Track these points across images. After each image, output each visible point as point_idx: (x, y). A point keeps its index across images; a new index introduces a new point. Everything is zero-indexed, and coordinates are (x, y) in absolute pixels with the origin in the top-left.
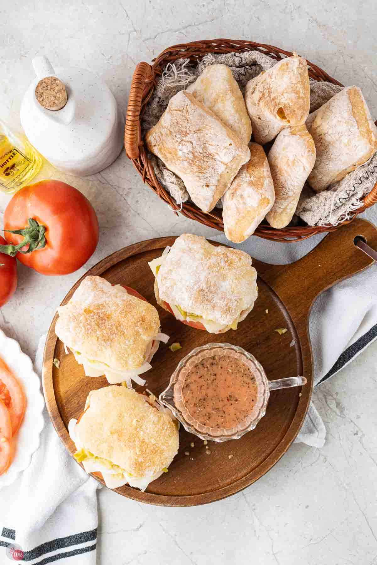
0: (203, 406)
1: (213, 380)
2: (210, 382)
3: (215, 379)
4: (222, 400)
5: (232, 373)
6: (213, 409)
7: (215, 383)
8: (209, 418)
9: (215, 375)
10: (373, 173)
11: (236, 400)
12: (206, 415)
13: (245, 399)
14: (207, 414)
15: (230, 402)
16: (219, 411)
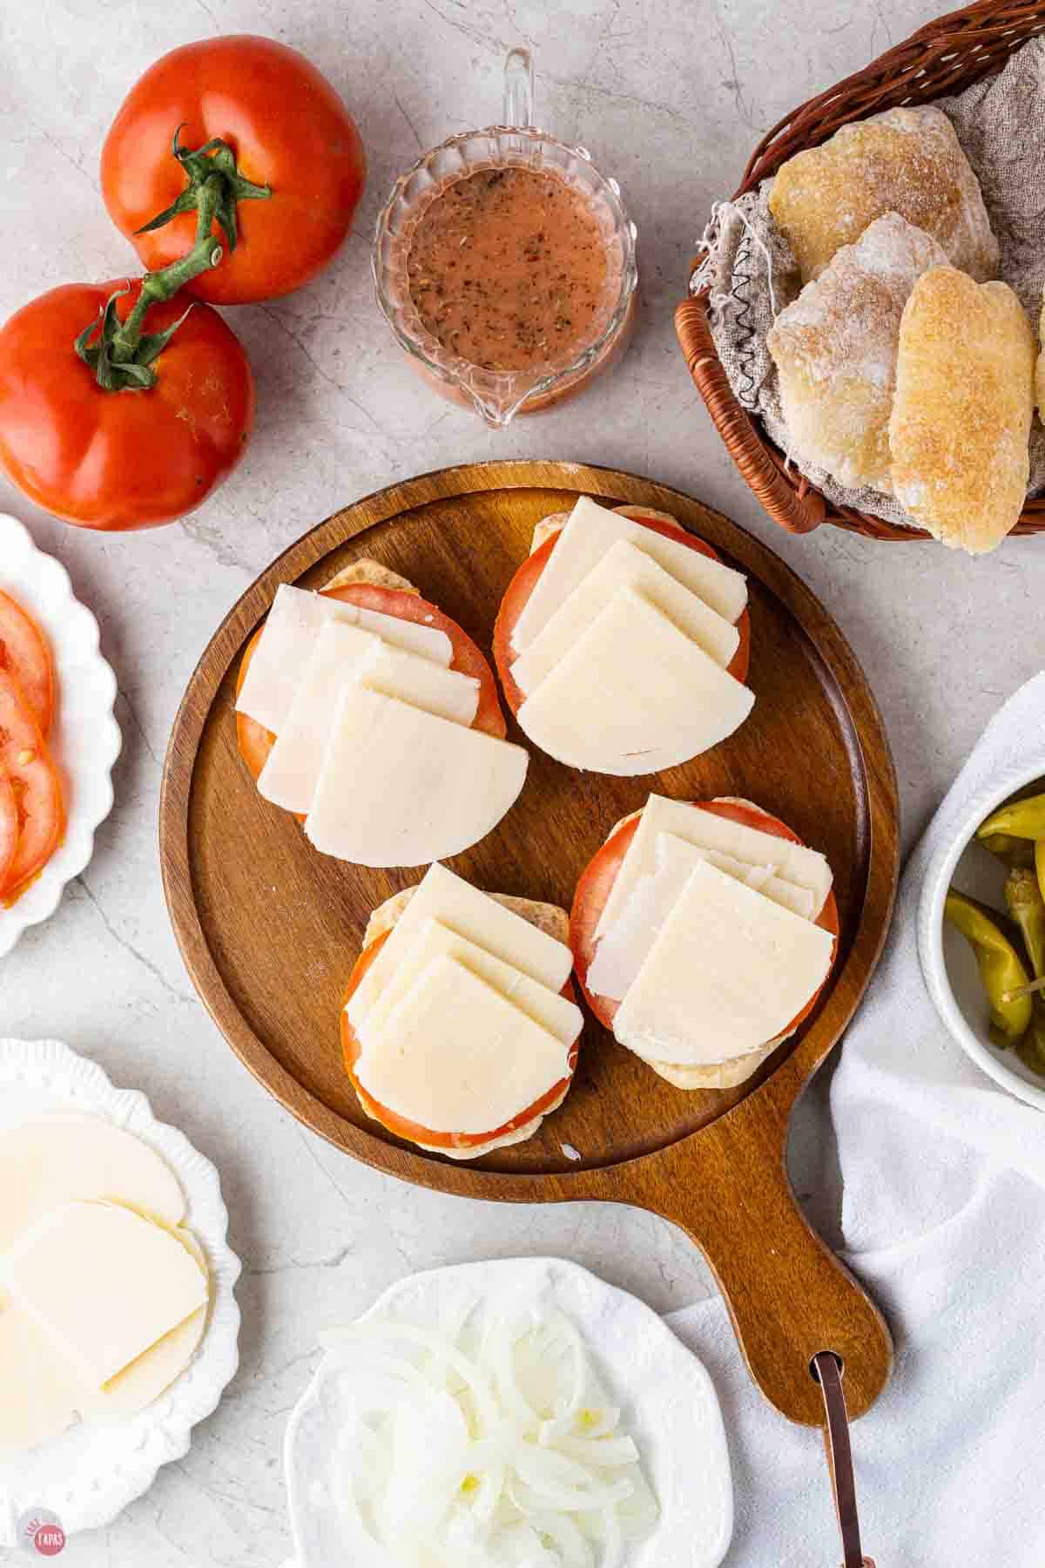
0: (536, 333)
1: (480, 292)
2: (482, 302)
3: (478, 285)
4: (535, 276)
5: (472, 236)
6: (551, 305)
7: (487, 288)
8: (568, 323)
9: (467, 283)
10: (743, 367)
11: (541, 238)
12: (559, 330)
13: (543, 212)
14: (559, 326)
15: (542, 254)
16: (558, 289)
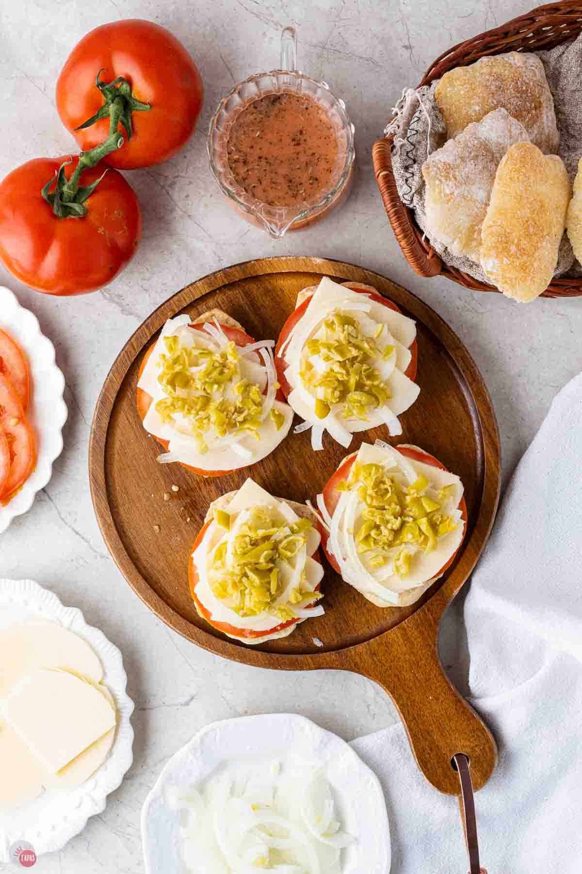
0: (299, 185)
1: (267, 162)
2: (268, 168)
3: (266, 159)
4: (298, 154)
5: (263, 131)
6: (307, 170)
7: (271, 160)
8: (316, 180)
9: (260, 157)
10: (407, 180)
11: (301, 132)
12: (311, 184)
13: (302, 118)
14: (311, 182)
15: (302, 142)
16: (311, 161)
